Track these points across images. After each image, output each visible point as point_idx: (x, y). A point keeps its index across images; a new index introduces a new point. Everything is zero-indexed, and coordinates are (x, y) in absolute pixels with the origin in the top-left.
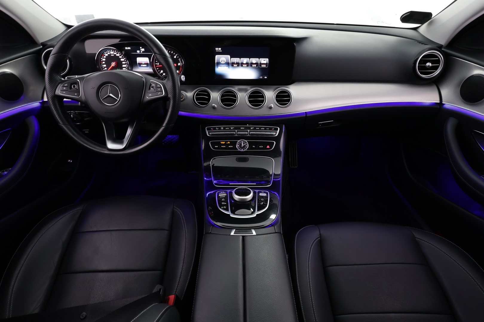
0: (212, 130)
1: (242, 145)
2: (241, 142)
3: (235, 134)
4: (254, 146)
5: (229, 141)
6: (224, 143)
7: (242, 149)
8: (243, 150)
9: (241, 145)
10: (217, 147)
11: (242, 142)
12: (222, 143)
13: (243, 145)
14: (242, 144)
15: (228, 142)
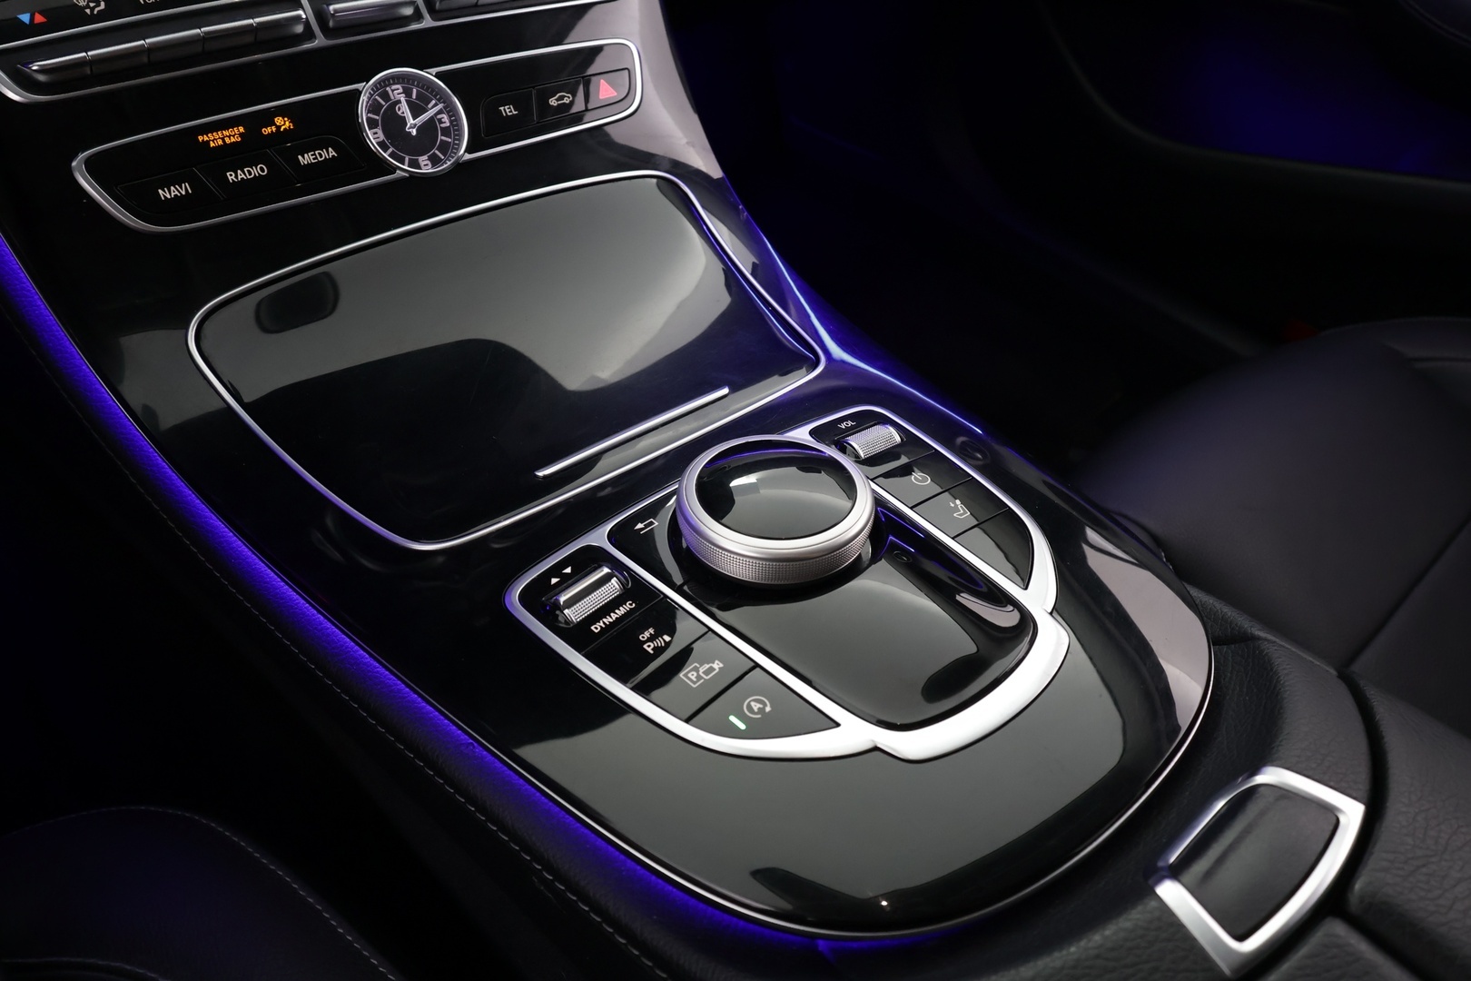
0: (33, 29)
1: (410, 121)
2: (385, 96)
3: (308, 34)
4: (508, 110)
5: (281, 111)
6: (233, 135)
7: (423, 160)
8: (435, 161)
9: (392, 124)
10: (174, 192)
11: (397, 92)
12: (215, 139)
13: (412, 124)
14: (404, 109)
15: (268, 117)
